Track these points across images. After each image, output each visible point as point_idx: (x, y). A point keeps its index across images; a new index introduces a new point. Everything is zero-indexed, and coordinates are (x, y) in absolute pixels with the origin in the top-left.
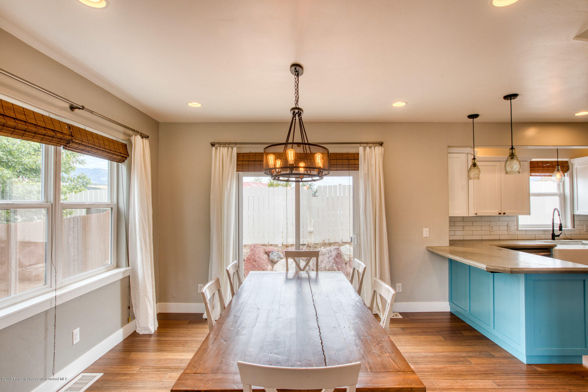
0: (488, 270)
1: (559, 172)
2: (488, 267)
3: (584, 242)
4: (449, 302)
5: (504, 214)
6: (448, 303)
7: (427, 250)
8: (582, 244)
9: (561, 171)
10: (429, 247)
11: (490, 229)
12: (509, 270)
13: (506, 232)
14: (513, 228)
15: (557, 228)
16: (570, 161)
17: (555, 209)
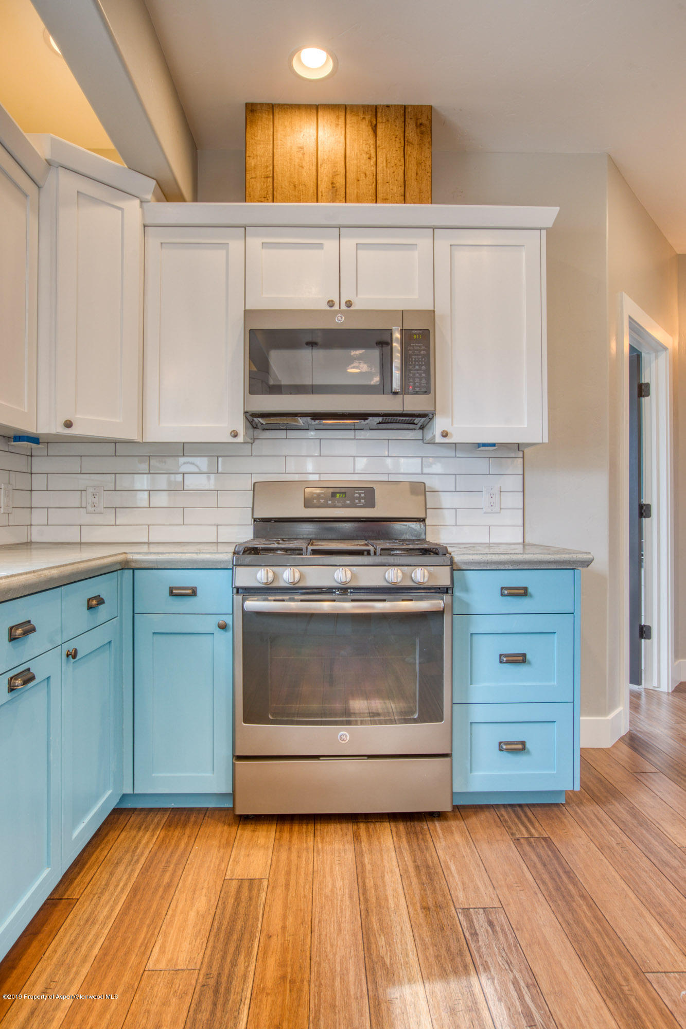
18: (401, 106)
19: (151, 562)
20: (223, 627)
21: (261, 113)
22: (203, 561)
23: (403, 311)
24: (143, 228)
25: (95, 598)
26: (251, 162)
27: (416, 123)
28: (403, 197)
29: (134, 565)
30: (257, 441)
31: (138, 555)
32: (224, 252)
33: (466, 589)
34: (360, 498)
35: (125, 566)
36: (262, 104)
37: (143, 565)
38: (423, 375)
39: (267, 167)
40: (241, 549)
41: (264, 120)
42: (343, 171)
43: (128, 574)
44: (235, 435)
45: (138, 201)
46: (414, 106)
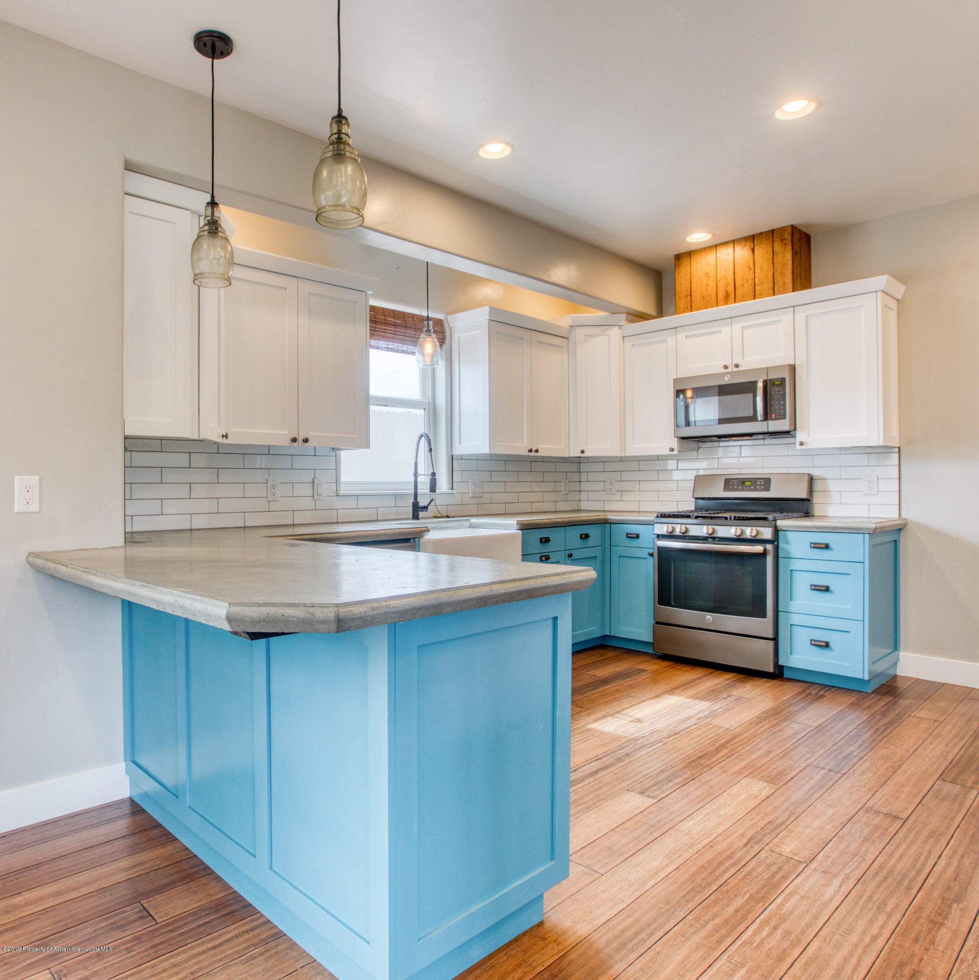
0: (239, 630)
1: (430, 335)
2: (238, 610)
3: (474, 520)
4: (125, 760)
5: (306, 441)
6: (123, 765)
7: (32, 565)
8: (470, 527)
9: (434, 336)
10: (38, 555)
11: (269, 491)
12: (330, 614)
13: (308, 503)
14: (326, 489)
15: (424, 488)
16: (447, 320)
17: (421, 436)
18: (770, 231)
19: (616, 520)
20: (651, 555)
21: (683, 258)
22: (641, 520)
23: (767, 368)
24: (622, 339)
25: (585, 534)
26: (678, 289)
27: (781, 238)
28: (772, 291)
29: (610, 521)
30: (700, 449)
31: (612, 517)
32: (665, 344)
33: (787, 542)
34: (760, 485)
35: (606, 522)
36: (683, 253)
37: (614, 522)
38: (782, 407)
39: (687, 290)
40: (660, 515)
41: (685, 262)
42: (733, 282)
43: (608, 526)
44: (672, 450)
45: (617, 327)
46: (779, 228)
